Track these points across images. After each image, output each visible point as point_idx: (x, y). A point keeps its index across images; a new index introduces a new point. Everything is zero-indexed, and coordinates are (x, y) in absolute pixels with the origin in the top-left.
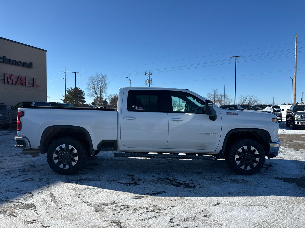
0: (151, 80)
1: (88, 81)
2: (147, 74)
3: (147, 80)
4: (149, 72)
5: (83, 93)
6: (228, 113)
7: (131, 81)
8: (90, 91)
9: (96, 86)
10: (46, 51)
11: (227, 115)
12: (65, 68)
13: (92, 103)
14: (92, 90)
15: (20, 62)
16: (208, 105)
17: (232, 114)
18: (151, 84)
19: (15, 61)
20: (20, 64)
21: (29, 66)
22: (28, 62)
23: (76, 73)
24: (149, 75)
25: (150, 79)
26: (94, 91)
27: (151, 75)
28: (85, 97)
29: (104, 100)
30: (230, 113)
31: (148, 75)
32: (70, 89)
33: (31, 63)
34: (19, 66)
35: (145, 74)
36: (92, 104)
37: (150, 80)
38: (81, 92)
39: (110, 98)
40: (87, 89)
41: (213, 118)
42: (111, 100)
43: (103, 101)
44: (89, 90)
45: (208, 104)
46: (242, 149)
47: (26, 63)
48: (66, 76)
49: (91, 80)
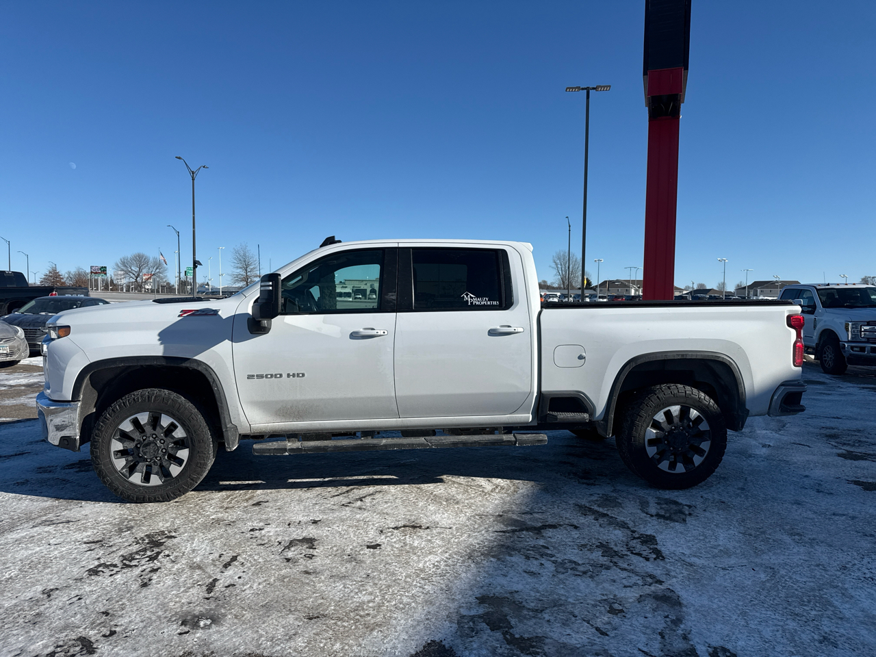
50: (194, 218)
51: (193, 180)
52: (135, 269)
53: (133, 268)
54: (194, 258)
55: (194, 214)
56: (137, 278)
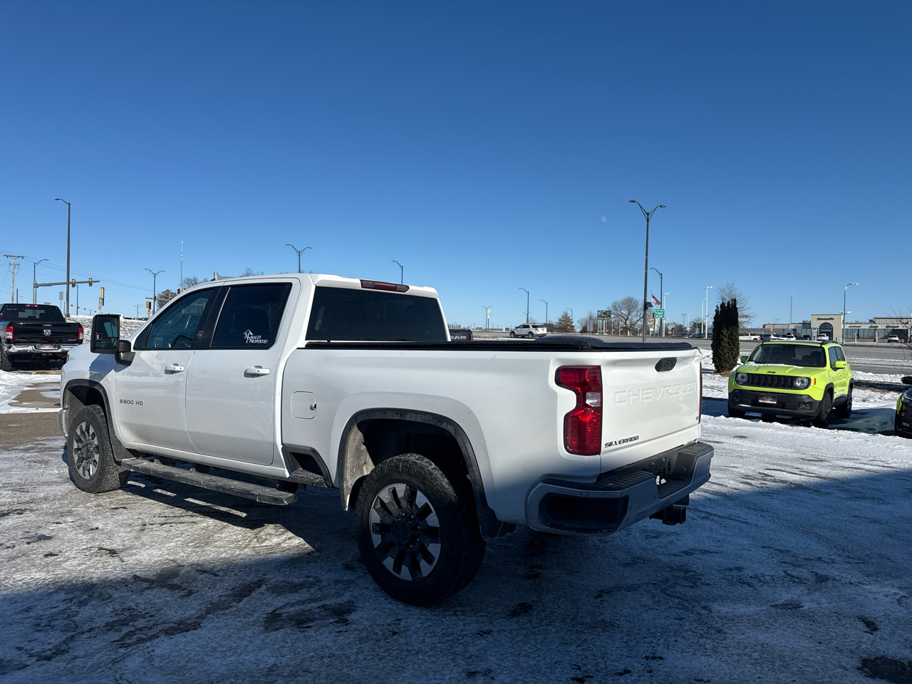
50: (647, 259)
51: (648, 221)
52: (625, 312)
53: (622, 311)
54: (645, 300)
55: (647, 255)
56: (626, 320)
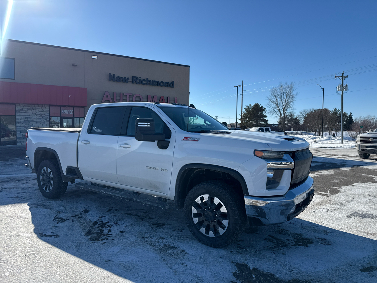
0: (347, 86)
1: (269, 95)
2: (338, 77)
3: (338, 87)
4: (343, 74)
5: (264, 110)
6: (186, 139)
7: (324, 89)
8: (271, 108)
9: (279, 100)
10: (189, 66)
11: (183, 141)
12: (243, 81)
13: (279, 122)
14: (274, 106)
15: (162, 82)
16: (139, 126)
17: (191, 140)
18: (347, 91)
19: (158, 82)
20: (162, 84)
21: (171, 85)
22: (170, 81)
23: (237, 86)
24: (343, 77)
25: (345, 84)
26: (276, 106)
27: (348, 77)
28: (267, 115)
29: (294, 117)
30: (188, 138)
31: (340, 78)
32: (249, 106)
33: (173, 82)
34: (161, 86)
35: (336, 77)
36: (278, 124)
37: (344, 86)
38: (262, 109)
39: (304, 114)
40: (267, 105)
41: (164, 145)
42: (305, 118)
43: (294, 120)
44: (270, 106)
45: (139, 123)
46: (200, 198)
47: (168, 83)
48: (243, 92)
49: (273, 93)
